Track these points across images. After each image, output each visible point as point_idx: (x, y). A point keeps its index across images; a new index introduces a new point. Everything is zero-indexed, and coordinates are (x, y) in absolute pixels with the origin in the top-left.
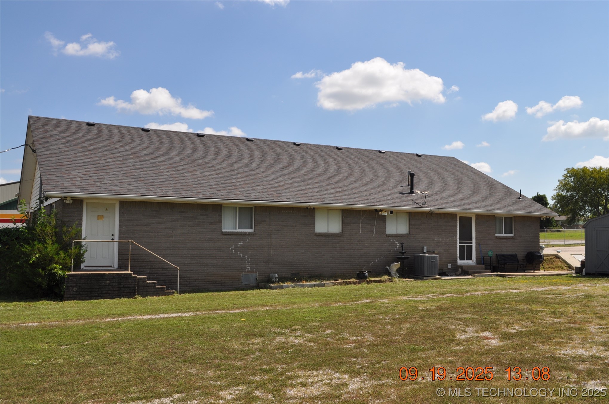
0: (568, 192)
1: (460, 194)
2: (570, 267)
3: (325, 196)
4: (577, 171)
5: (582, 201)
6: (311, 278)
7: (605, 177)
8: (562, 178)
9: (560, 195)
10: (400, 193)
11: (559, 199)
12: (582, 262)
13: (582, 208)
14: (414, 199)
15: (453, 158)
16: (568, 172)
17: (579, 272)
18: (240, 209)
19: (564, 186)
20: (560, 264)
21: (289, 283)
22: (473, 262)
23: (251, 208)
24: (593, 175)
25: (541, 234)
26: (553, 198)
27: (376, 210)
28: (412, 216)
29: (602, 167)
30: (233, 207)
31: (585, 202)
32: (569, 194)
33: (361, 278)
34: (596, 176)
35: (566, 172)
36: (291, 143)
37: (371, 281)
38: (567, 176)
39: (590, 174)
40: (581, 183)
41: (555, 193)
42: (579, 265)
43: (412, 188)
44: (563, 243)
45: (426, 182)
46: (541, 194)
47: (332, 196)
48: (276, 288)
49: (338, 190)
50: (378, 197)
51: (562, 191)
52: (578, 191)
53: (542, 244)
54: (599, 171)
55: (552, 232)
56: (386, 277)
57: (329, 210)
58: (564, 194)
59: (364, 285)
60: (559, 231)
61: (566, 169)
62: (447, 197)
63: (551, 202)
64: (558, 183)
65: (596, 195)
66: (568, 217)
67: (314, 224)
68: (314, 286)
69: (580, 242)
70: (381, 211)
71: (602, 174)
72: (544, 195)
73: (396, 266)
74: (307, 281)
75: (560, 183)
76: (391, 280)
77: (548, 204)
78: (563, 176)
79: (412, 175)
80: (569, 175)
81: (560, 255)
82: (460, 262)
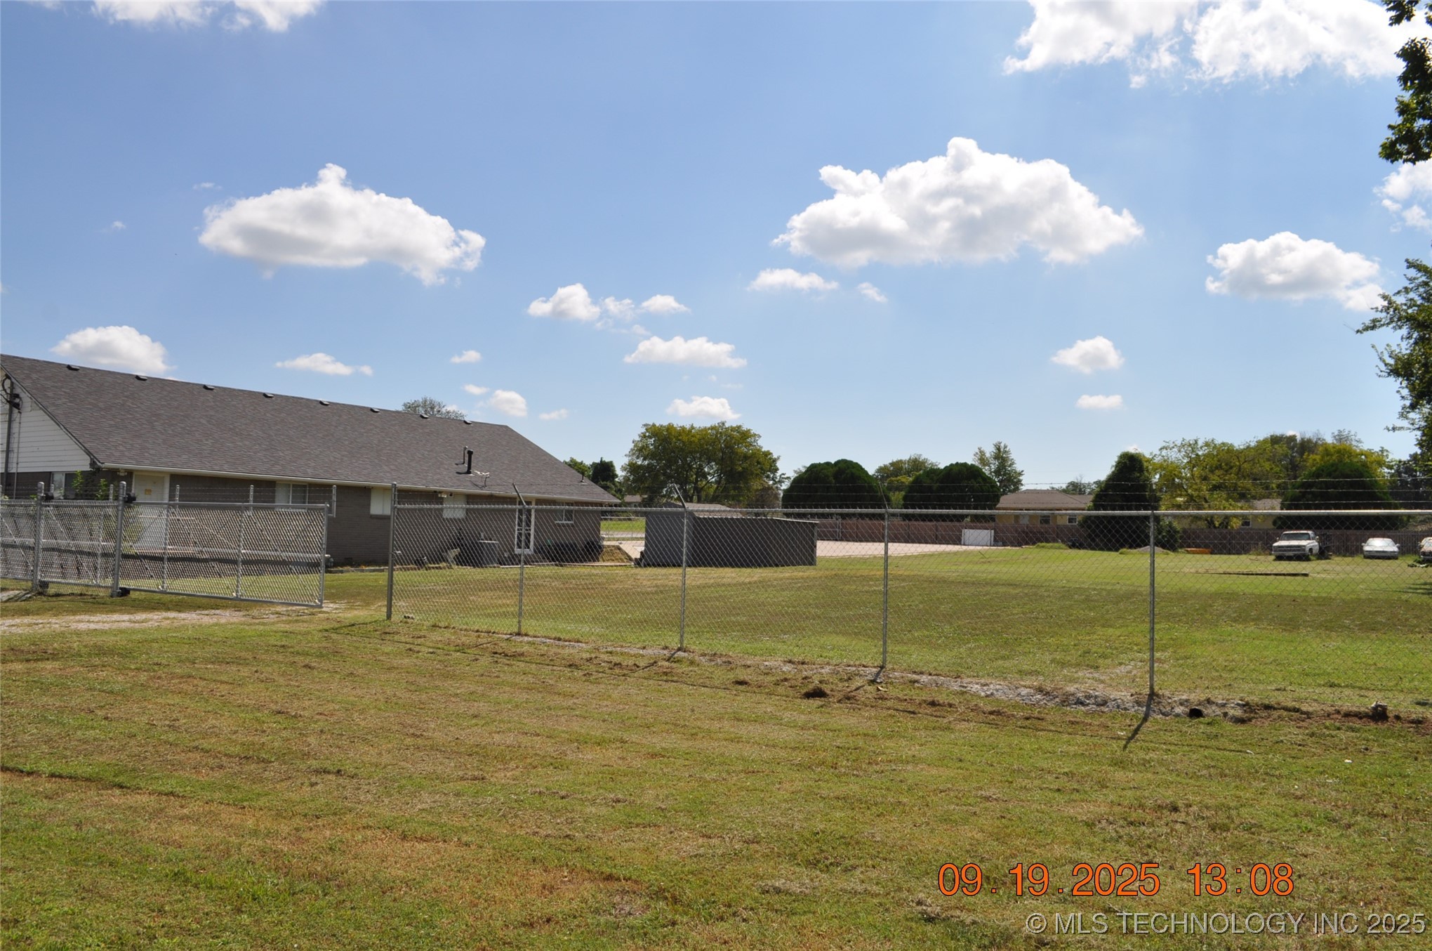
0: (644, 459)
1: (519, 475)
2: (630, 559)
3: (381, 474)
4: (659, 429)
5: (664, 474)
6: (368, 563)
7: (697, 441)
8: (638, 439)
9: (634, 464)
10: (458, 473)
11: (632, 468)
12: (641, 553)
13: (663, 484)
14: (472, 480)
15: (506, 427)
16: (647, 429)
17: (638, 563)
18: (293, 485)
19: (640, 450)
20: (620, 555)
21: (349, 568)
22: (529, 552)
23: (305, 486)
24: (680, 438)
25: (603, 524)
26: (624, 469)
27: (435, 492)
28: (470, 498)
29: (694, 426)
30: (287, 484)
31: (669, 477)
32: (646, 463)
33: (420, 564)
34: (685, 438)
35: (643, 430)
36: (317, 401)
37: (430, 568)
38: (645, 436)
39: (677, 435)
40: (664, 448)
41: (626, 461)
42: (638, 556)
43: (469, 467)
44: (629, 536)
45: (481, 459)
46: (607, 460)
47: (388, 474)
48: (336, 572)
49: (392, 467)
50: (435, 477)
51: (638, 458)
52: (660, 459)
53: (603, 534)
54: (690, 431)
55: (620, 520)
56: (445, 564)
57: (385, 489)
58: (640, 463)
59: (423, 571)
60: (630, 519)
61: (645, 425)
62: (506, 478)
63: (620, 473)
64: (632, 446)
65: (683, 467)
66: (644, 498)
67: (369, 505)
68: (374, 571)
69: (639, 536)
70: (441, 492)
71: (693, 436)
72: (611, 462)
73: (454, 552)
74: (365, 566)
75: (635, 446)
76: (450, 567)
77: (617, 476)
78: (640, 436)
79: (470, 453)
80: (647, 434)
81: (621, 546)
82: (517, 551)
